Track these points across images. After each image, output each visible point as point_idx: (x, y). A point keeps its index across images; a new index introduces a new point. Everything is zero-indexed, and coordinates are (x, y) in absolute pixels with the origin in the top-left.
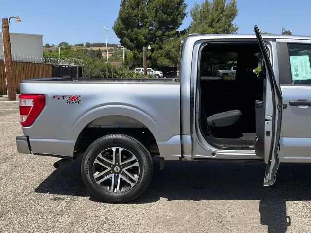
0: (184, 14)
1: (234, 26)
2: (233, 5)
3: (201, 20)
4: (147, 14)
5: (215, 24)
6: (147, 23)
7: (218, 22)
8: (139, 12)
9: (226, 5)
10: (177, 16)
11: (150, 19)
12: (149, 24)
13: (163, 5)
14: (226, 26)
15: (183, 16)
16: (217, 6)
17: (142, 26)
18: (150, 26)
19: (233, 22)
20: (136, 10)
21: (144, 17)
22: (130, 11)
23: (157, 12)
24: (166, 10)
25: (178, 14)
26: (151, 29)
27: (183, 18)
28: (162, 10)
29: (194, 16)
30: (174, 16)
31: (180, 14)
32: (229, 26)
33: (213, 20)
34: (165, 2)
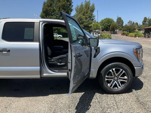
0: (72, 10)
1: (94, 15)
2: (93, 6)
3: (80, 13)
4: (56, 9)
5: (85, 14)
6: (55, 13)
7: (87, 13)
8: (51, 8)
9: (90, 6)
10: (69, 10)
11: (57, 12)
12: (56, 14)
13: (62, 5)
14: (90, 15)
15: (71, 10)
16: (87, 6)
17: (53, 15)
18: (57, 14)
19: (93, 13)
20: (50, 7)
21: (54, 11)
22: (47, 7)
23: (60, 8)
24: (64, 8)
25: (69, 9)
26: (57, 16)
27: (71, 11)
28: (62, 8)
29: (77, 10)
30: (67, 11)
31: (70, 10)
32: (92, 15)
33: (84, 12)
34: (63, 4)
